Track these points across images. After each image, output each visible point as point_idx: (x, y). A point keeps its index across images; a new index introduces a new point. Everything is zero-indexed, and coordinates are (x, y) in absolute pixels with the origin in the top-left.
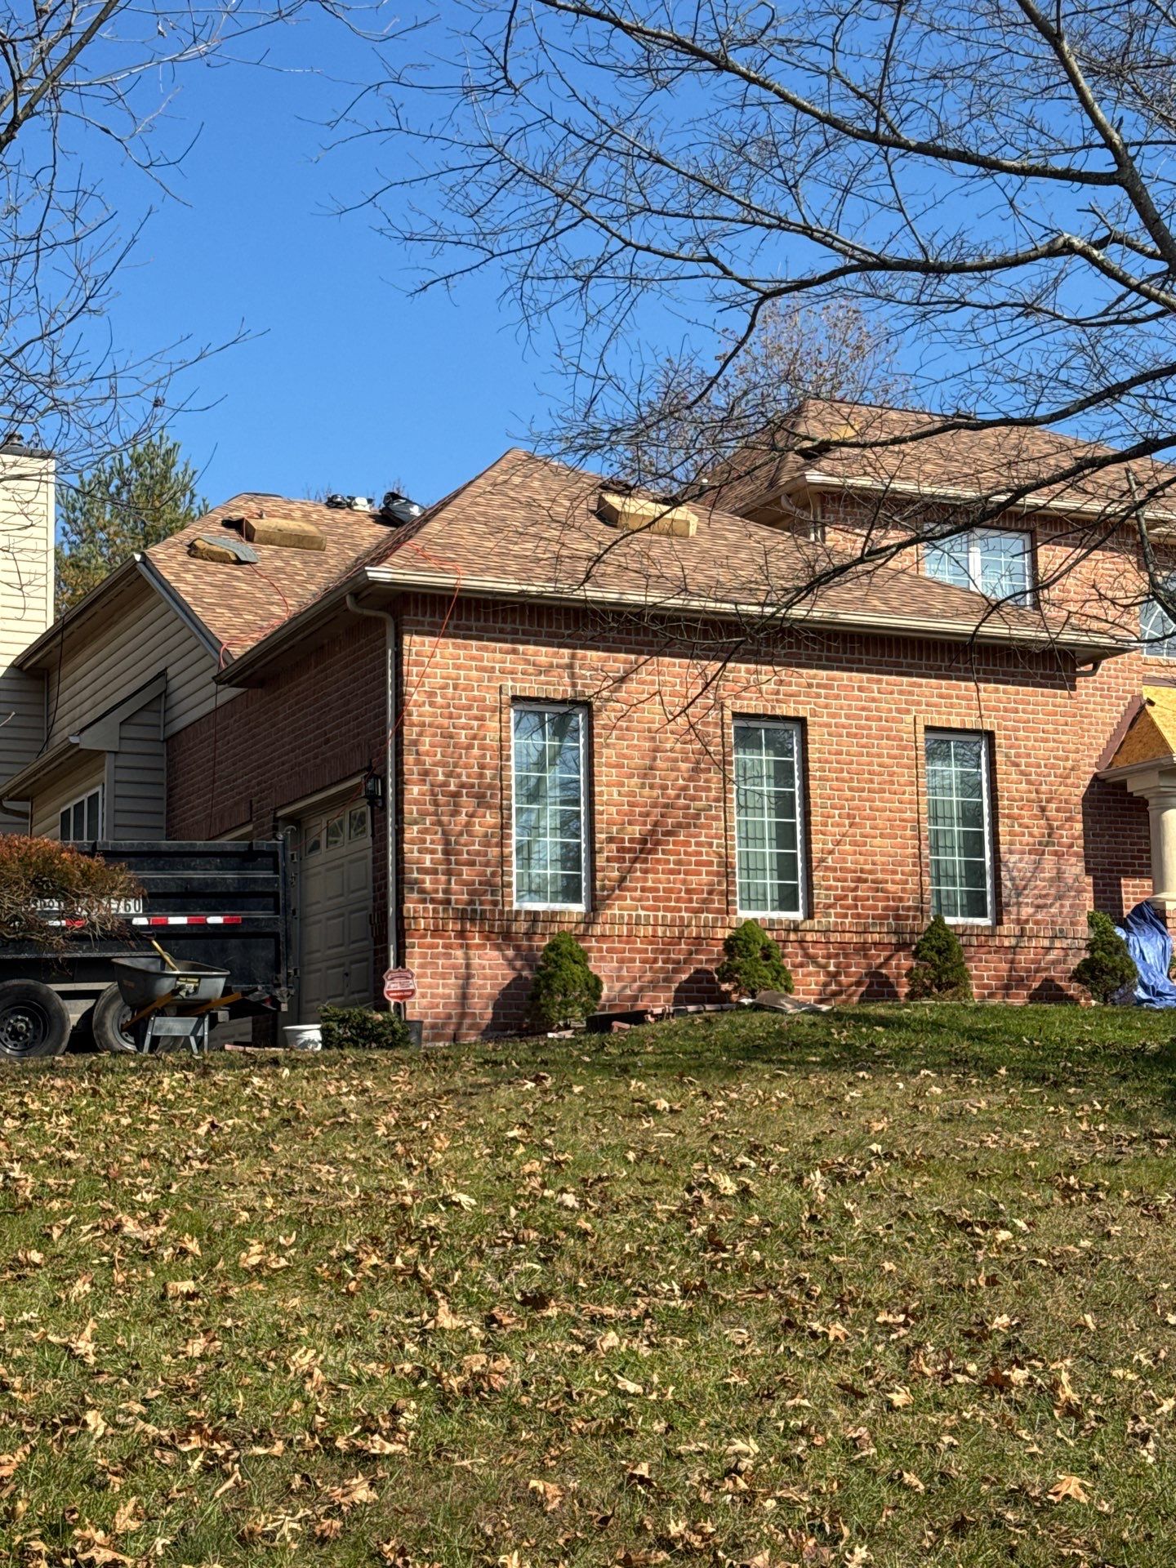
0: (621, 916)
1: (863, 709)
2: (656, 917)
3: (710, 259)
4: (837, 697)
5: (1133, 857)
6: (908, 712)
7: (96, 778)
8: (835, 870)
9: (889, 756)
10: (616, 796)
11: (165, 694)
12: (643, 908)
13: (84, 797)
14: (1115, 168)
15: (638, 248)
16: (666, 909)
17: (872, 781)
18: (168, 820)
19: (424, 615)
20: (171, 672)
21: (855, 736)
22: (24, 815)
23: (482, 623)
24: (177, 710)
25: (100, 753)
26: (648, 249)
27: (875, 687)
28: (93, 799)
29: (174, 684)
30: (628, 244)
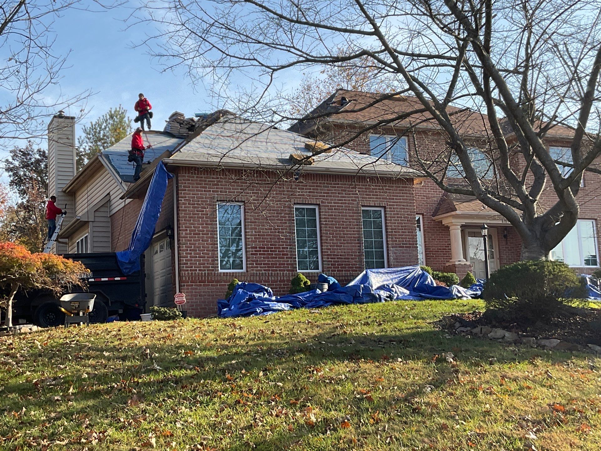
0: (257, 273)
1: (340, 200)
2: (269, 273)
3: (254, 59)
4: (331, 196)
5: (446, 247)
6: (355, 201)
7: (87, 231)
8: (331, 255)
9: (349, 216)
10: (254, 233)
11: (109, 201)
12: (264, 270)
13: (83, 237)
14: (373, 30)
15: (231, 56)
16: (272, 271)
17: (343, 225)
18: (112, 244)
19: (186, 173)
20: (111, 194)
21: (337, 209)
22: (66, 243)
23: (206, 175)
24: (113, 206)
25: (88, 222)
26: (234, 57)
27: (344, 193)
28: (86, 237)
29: (112, 198)
30: (228, 55)
